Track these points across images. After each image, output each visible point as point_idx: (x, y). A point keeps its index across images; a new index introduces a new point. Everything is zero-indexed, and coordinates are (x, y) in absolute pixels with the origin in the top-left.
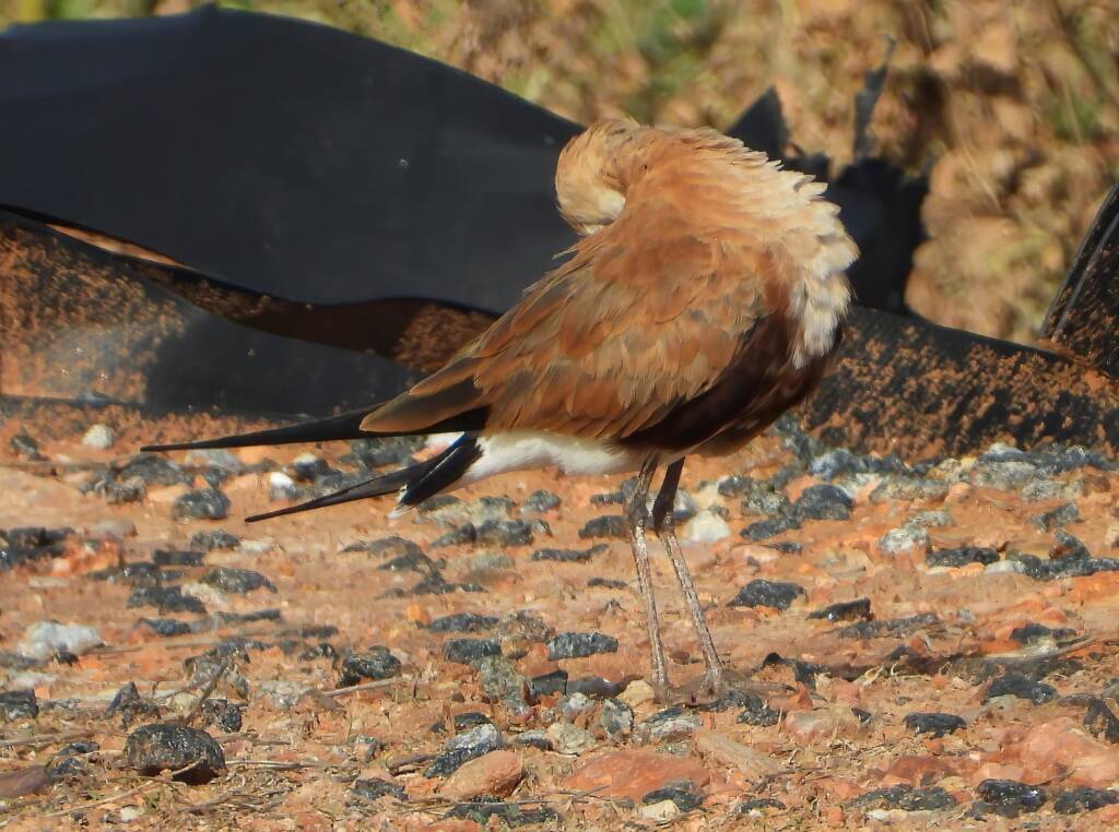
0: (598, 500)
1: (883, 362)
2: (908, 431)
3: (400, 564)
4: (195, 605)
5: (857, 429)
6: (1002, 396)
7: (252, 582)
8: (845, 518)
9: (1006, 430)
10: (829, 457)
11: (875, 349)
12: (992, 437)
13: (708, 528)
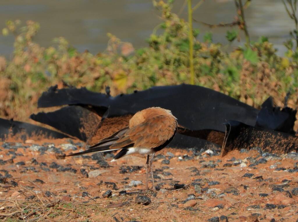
0: (228, 161)
1: (275, 138)
2: (279, 150)
3: (194, 171)
4: (159, 178)
5: (271, 149)
6: (294, 144)
7: (169, 174)
8: (265, 163)
9: (295, 149)
10: (265, 154)
11: (273, 136)
12: (292, 150)
13: (243, 165)
